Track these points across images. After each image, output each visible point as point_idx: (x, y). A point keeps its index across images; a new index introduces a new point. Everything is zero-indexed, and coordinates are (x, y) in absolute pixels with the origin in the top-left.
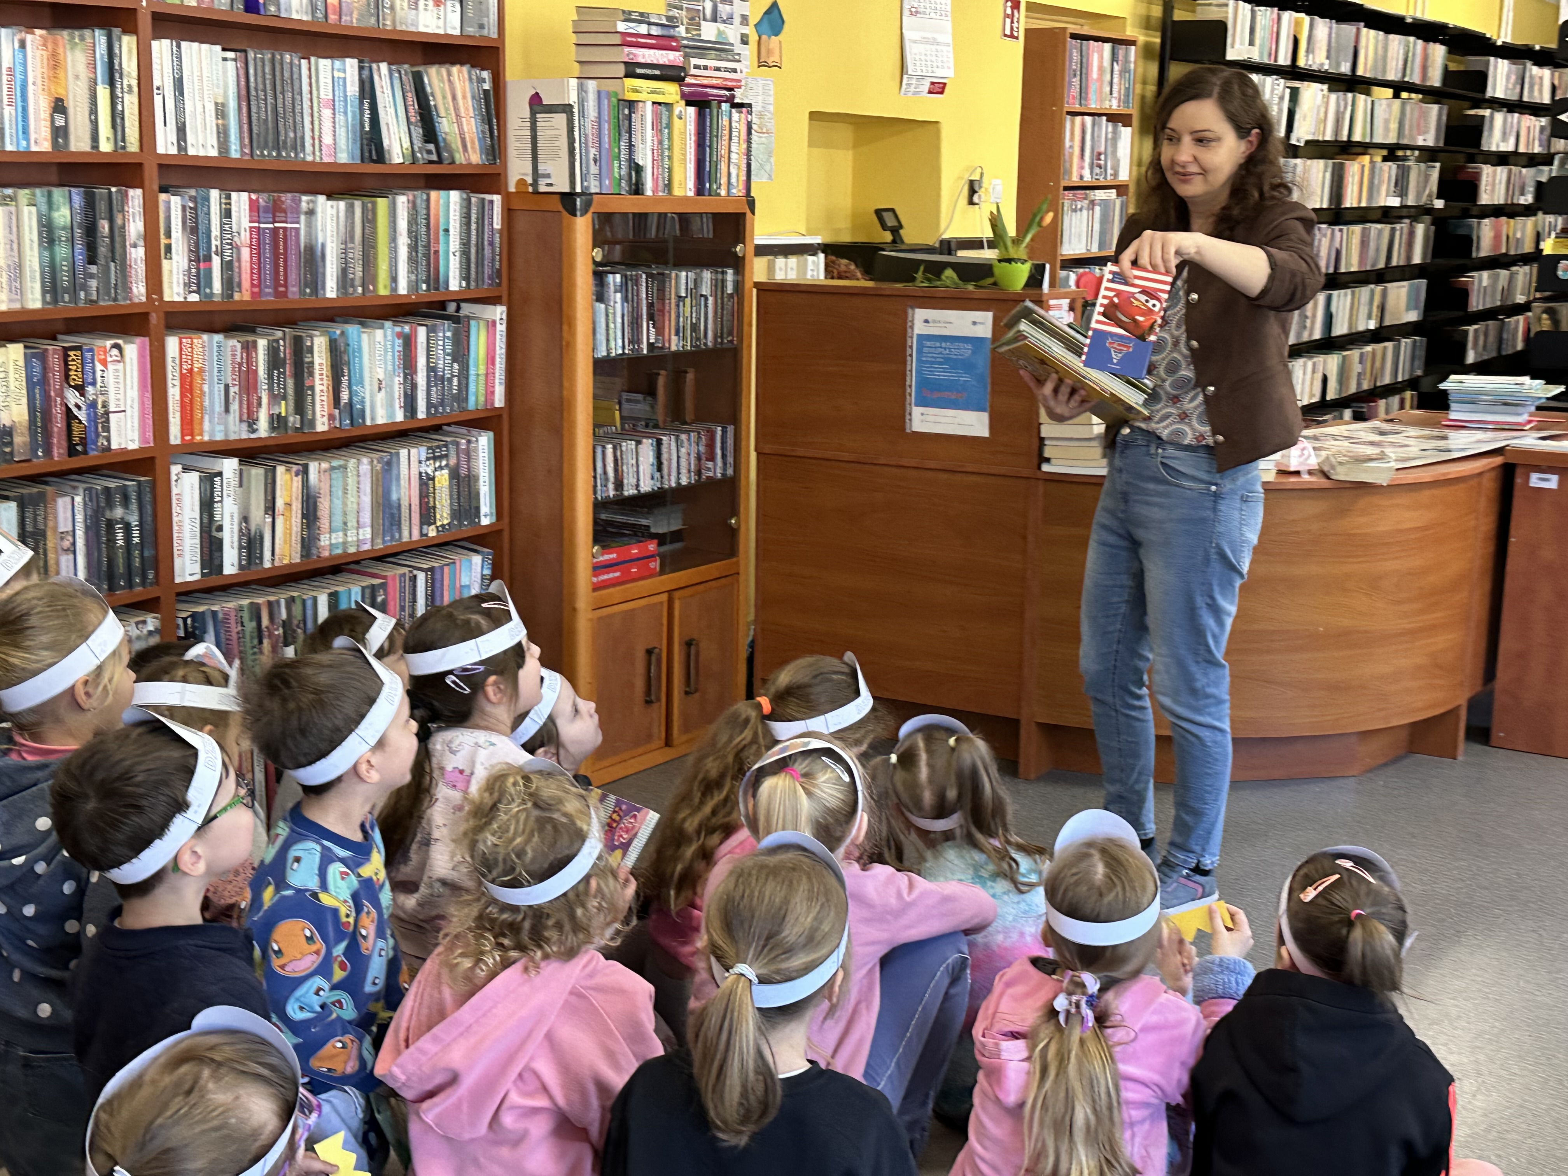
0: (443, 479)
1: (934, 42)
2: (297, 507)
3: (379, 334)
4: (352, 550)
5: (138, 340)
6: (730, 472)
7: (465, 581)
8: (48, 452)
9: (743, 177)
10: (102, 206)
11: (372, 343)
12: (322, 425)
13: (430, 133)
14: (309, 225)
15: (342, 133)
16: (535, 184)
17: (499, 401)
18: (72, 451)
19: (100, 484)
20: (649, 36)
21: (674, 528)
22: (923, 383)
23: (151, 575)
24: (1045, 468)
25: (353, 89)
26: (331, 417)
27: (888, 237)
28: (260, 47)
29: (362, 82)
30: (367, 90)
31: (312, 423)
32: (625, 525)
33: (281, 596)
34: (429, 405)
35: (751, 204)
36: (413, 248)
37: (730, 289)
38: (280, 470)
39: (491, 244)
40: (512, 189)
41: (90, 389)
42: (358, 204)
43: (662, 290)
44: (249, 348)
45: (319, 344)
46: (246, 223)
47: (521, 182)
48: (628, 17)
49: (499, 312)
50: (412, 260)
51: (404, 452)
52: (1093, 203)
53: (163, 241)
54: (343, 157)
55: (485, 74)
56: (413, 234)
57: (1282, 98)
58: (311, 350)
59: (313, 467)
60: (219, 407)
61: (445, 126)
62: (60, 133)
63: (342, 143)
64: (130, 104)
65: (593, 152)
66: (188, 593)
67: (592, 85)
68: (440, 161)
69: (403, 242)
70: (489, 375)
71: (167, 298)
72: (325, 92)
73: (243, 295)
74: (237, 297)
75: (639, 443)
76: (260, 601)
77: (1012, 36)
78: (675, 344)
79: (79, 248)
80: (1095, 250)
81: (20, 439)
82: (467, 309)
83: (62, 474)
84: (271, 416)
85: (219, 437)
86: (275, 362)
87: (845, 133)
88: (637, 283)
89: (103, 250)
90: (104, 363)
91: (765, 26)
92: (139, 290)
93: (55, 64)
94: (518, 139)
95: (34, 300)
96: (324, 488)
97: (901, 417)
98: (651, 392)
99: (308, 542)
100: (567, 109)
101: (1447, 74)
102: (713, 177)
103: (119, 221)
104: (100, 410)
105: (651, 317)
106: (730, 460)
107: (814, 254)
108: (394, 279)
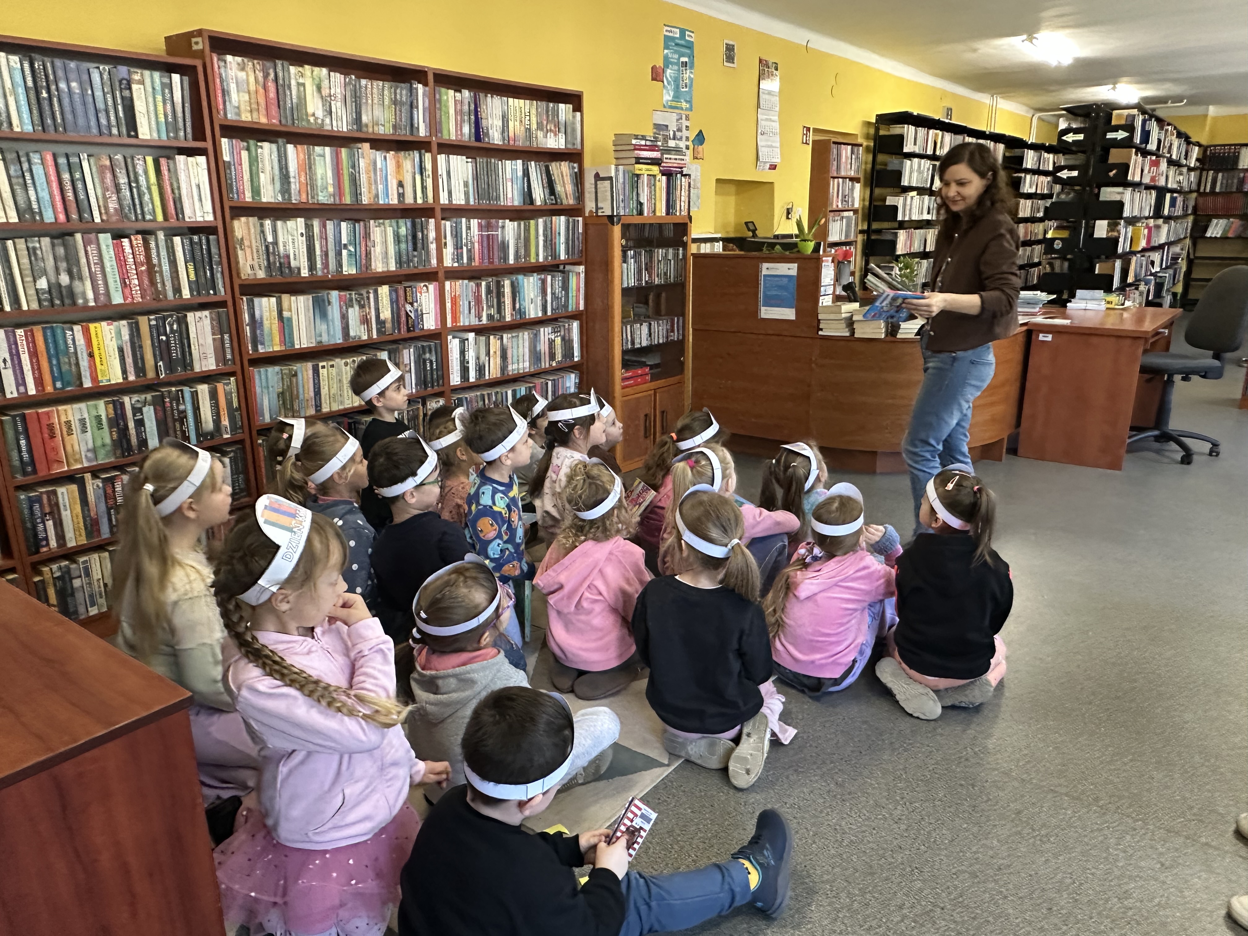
0: (558, 341)
1: (771, 146)
2: (498, 353)
3: (531, 279)
4: (521, 371)
5: (434, 283)
6: (681, 337)
7: (568, 385)
8: (399, 330)
9: (687, 207)
10: (419, 226)
11: (528, 282)
12: (508, 318)
13: (552, 192)
14: (503, 232)
15: (515, 192)
16: (597, 212)
17: (582, 307)
18: (409, 330)
19: (420, 344)
20: (646, 145)
21: (657, 362)
22: (765, 296)
23: (441, 382)
24: (820, 333)
25: (520, 173)
26: (512, 315)
27: (750, 234)
28: (481, 156)
29: (524, 170)
30: (526, 173)
31: (504, 317)
32: (635, 361)
33: (493, 391)
34: (552, 309)
35: (690, 218)
36: (545, 241)
37: (681, 257)
38: (492, 337)
39: (578, 238)
40: (587, 215)
41: (415, 304)
42: (522, 223)
43: (651, 258)
44: (478, 286)
45: (507, 283)
46: (476, 233)
47: (591, 212)
48: (636, 137)
49: (581, 269)
50: (545, 246)
51: (542, 330)
52: (843, 217)
53: (443, 241)
54: (516, 203)
55: (576, 165)
56: (545, 235)
57: (928, 169)
58: (503, 286)
59: (505, 336)
60: (466, 311)
61: (559, 188)
62: (401, 196)
63: (516, 197)
64: (429, 182)
65: (621, 197)
66: (456, 390)
67: (621, 168)
68: (556, 204)
69: (541, 239)
70: (577, 297)
71: (445, 265)
72: (509, 176)
73: (476, 263)
74: (473, 264)
75: (641, 325)
76: (485, 393)
77: (806, 143)
78: (657, 281)
79: (410, 244)
80: (843, 239)
81: (389, 325)
82: (568, 268)
83: (405, 340)
84: (488, 315)
85: (467, 324)
86: (489, 291)
87: (732, 188)
88: (640, 255)
89: (419, 245)
90: (421, 293)
91: (696, 141)
92: (434, 262)
93: (399, 166)
94: (589, 193)
95: (393, 267)
96: (510, 345)
97: (757, 311)
98: (646, 303)
99: (504, 368)
100: (610, 178)
101: (1005, 157)
102: (674, 207)
103: (425, 232)
104: (419, 313)
105: (646, 269)
106: (681, 332)
107: (718, 242)
108: (537, 255)
